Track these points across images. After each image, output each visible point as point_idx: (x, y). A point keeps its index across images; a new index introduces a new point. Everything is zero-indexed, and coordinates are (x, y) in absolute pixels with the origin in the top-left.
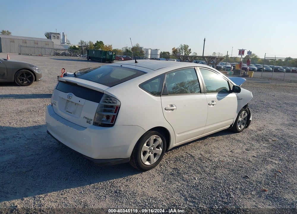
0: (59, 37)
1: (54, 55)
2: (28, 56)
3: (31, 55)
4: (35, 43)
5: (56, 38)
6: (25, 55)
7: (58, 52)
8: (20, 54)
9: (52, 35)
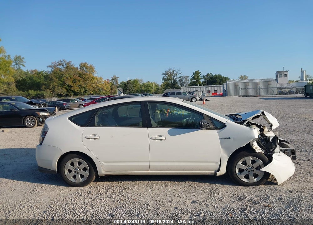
0: (286, 74)
1: (277, 95)
2: (247, 97)
3: (250, 96)
4: (257, 85)
5: (283, 77)
6: (243, 97)
7: (282, 90)
8: (239, 96)
9: (278, 74)
